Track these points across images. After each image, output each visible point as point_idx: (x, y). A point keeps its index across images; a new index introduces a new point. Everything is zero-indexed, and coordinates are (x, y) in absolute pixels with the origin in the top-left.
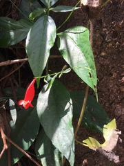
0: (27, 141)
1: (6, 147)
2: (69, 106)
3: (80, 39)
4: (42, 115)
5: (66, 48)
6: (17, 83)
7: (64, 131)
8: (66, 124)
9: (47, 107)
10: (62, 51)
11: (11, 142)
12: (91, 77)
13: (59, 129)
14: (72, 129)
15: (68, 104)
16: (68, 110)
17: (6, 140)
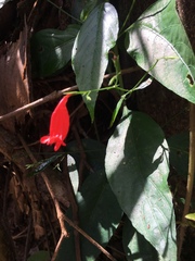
0: (107, 228)
1: (64, 233)
2: (162, 152)
3: (164, 20)
4: (113, 175)
5: (140, 46)
6: (84, 134)
7: (154, 202)
8: (158, 186)
9: (123, 160)
10: (133, 52)
11: (71, 224)
12: (192, 83)
13: (144, 197)
14: (170, 196)
15: (160, 149)
16: (159, 161)
17: (65, 222)
